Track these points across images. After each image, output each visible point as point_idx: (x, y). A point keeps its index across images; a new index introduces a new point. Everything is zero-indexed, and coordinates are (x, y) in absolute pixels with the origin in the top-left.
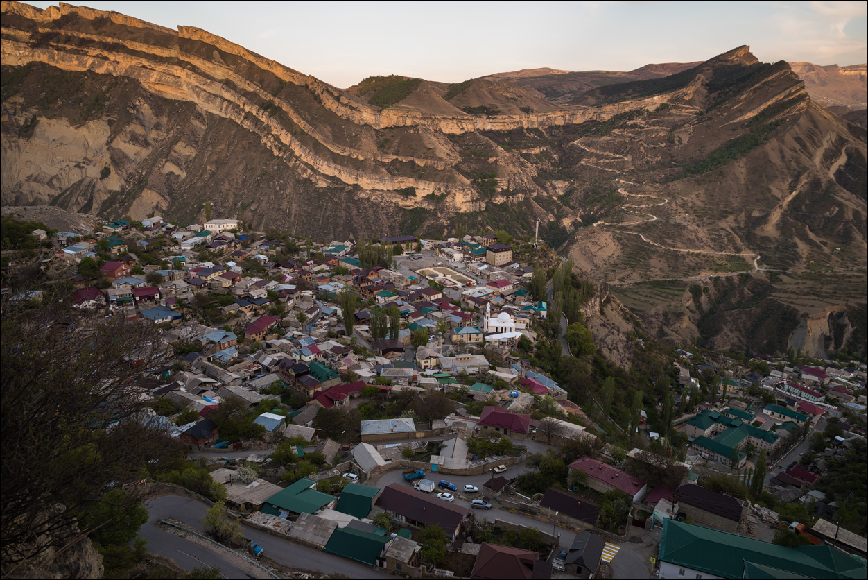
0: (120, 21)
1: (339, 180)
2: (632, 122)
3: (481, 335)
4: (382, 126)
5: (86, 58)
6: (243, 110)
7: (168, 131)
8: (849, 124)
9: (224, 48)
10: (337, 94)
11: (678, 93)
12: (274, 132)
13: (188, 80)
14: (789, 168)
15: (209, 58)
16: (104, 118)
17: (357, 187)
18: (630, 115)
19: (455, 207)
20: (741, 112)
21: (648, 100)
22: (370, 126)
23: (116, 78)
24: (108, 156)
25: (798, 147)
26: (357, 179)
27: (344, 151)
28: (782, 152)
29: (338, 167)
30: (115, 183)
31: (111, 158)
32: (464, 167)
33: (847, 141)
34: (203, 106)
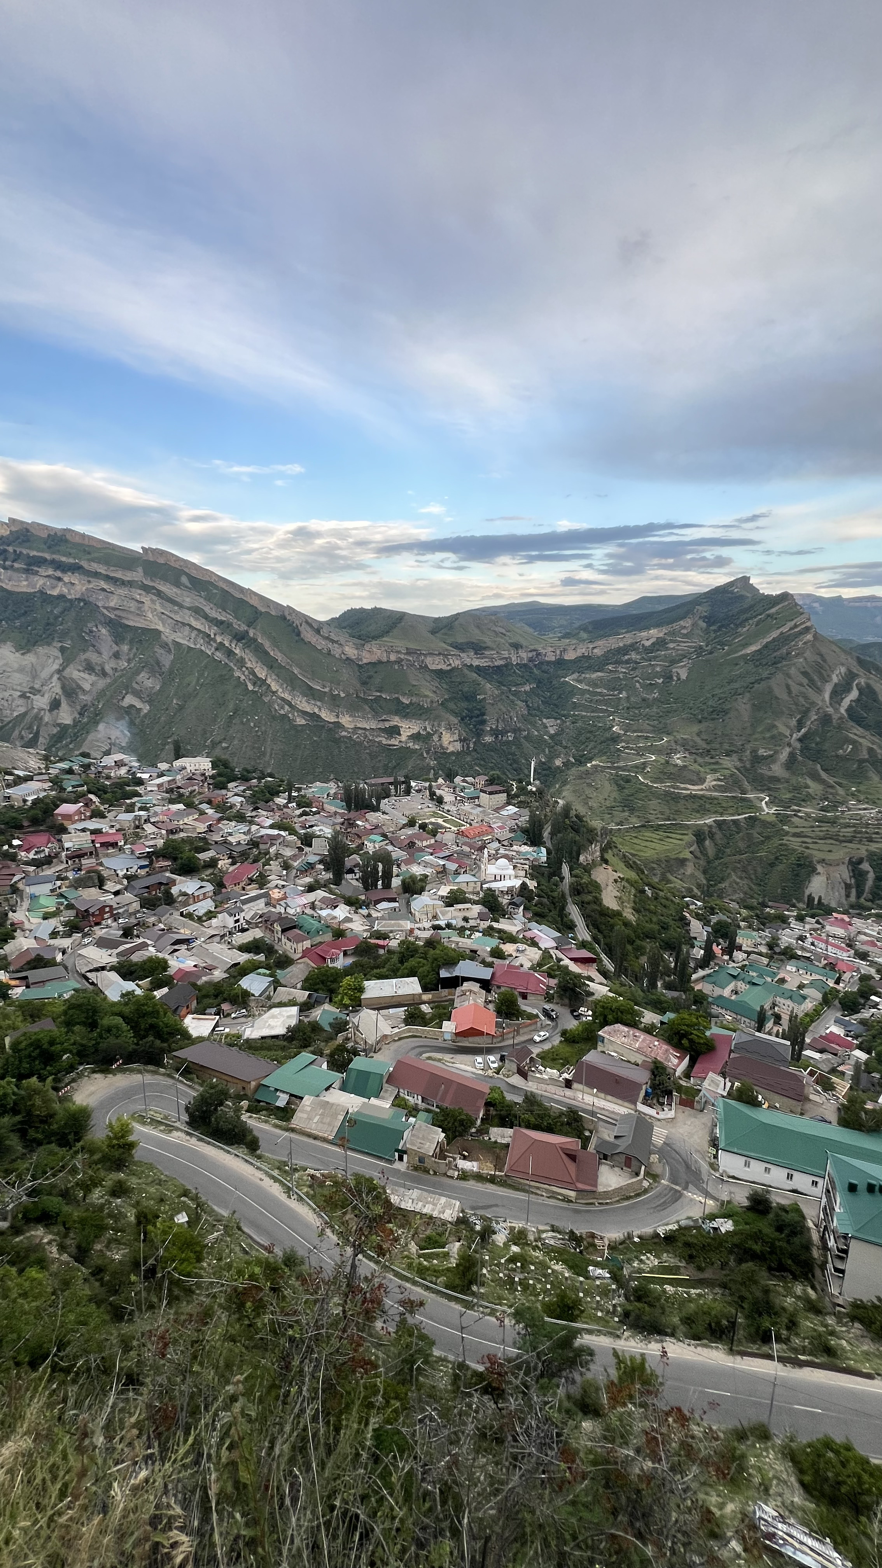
0: (77, 540)
1: (319, 717)
2: (626, 657)
3: (479, 884)
4: (365, 661)
5: (36, 578)
6: (214, 640)
7: (129, 661)
8: (858, 658)
9: (194, 573)
10: (317, 628)
11: (676, 626)
12: (249, 665)
13: (153, 606)
14: (796, 704)
15: (177, 584)
16: (55, 644)
17: (338, 725)
18: (625, 650)
19: (441, 746)
20: (746, 645)
21: (644, 634)
22: (351, 660)
23: (71, 600)
24: (59, 685)
25: (805, 681)
26: (338, 716)
27: (324, 687)
28: (788, 687)
29: (319, 703)
30: (66, 716)
31: (63, 688)
32: (451, 705)
33: (857, 675)
34: (168, 634)
